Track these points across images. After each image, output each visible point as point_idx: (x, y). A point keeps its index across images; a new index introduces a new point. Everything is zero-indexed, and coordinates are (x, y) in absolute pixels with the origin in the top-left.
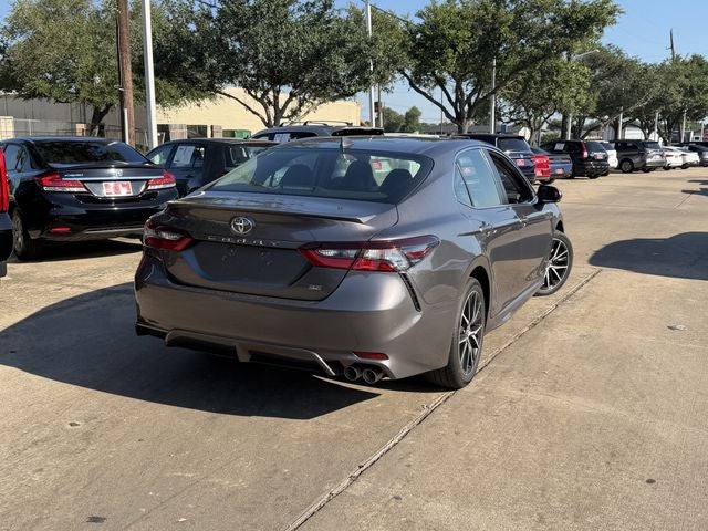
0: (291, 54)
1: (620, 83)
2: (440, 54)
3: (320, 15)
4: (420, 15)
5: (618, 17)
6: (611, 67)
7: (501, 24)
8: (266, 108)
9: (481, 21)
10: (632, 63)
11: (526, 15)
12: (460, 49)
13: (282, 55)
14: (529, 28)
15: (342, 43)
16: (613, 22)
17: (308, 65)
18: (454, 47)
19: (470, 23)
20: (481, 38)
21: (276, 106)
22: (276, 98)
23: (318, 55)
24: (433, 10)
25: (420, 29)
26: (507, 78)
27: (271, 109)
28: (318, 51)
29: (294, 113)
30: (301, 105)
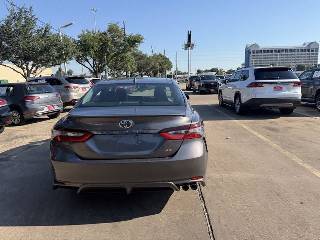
0: (35, 49)
1: (142, 62)
2: (89, 51)
3: (45, 35)
4: (79, 37)
5: (144, 41)
6: (140, 57)
7: (108, 41)
8: (24, 71)
9: (101, 40)
10: (146, 56)
11: (115, 39)
12: (95, 49)
13: (31, 50)
14: (117, 43)
15: (56, 45)
16: (143, 42)
17: (41, 53)
18: (93, 48)
19: (98, 40)
20: (102, 46)
21: (28, 69)
22: (27, 67)
23: (46, 50)
24: (83, 36)
25: (79, 42)
26: (111, 60)
27: (26, 71)
28: (46, 48)
29: (35, 72)
30: (37, 69)
